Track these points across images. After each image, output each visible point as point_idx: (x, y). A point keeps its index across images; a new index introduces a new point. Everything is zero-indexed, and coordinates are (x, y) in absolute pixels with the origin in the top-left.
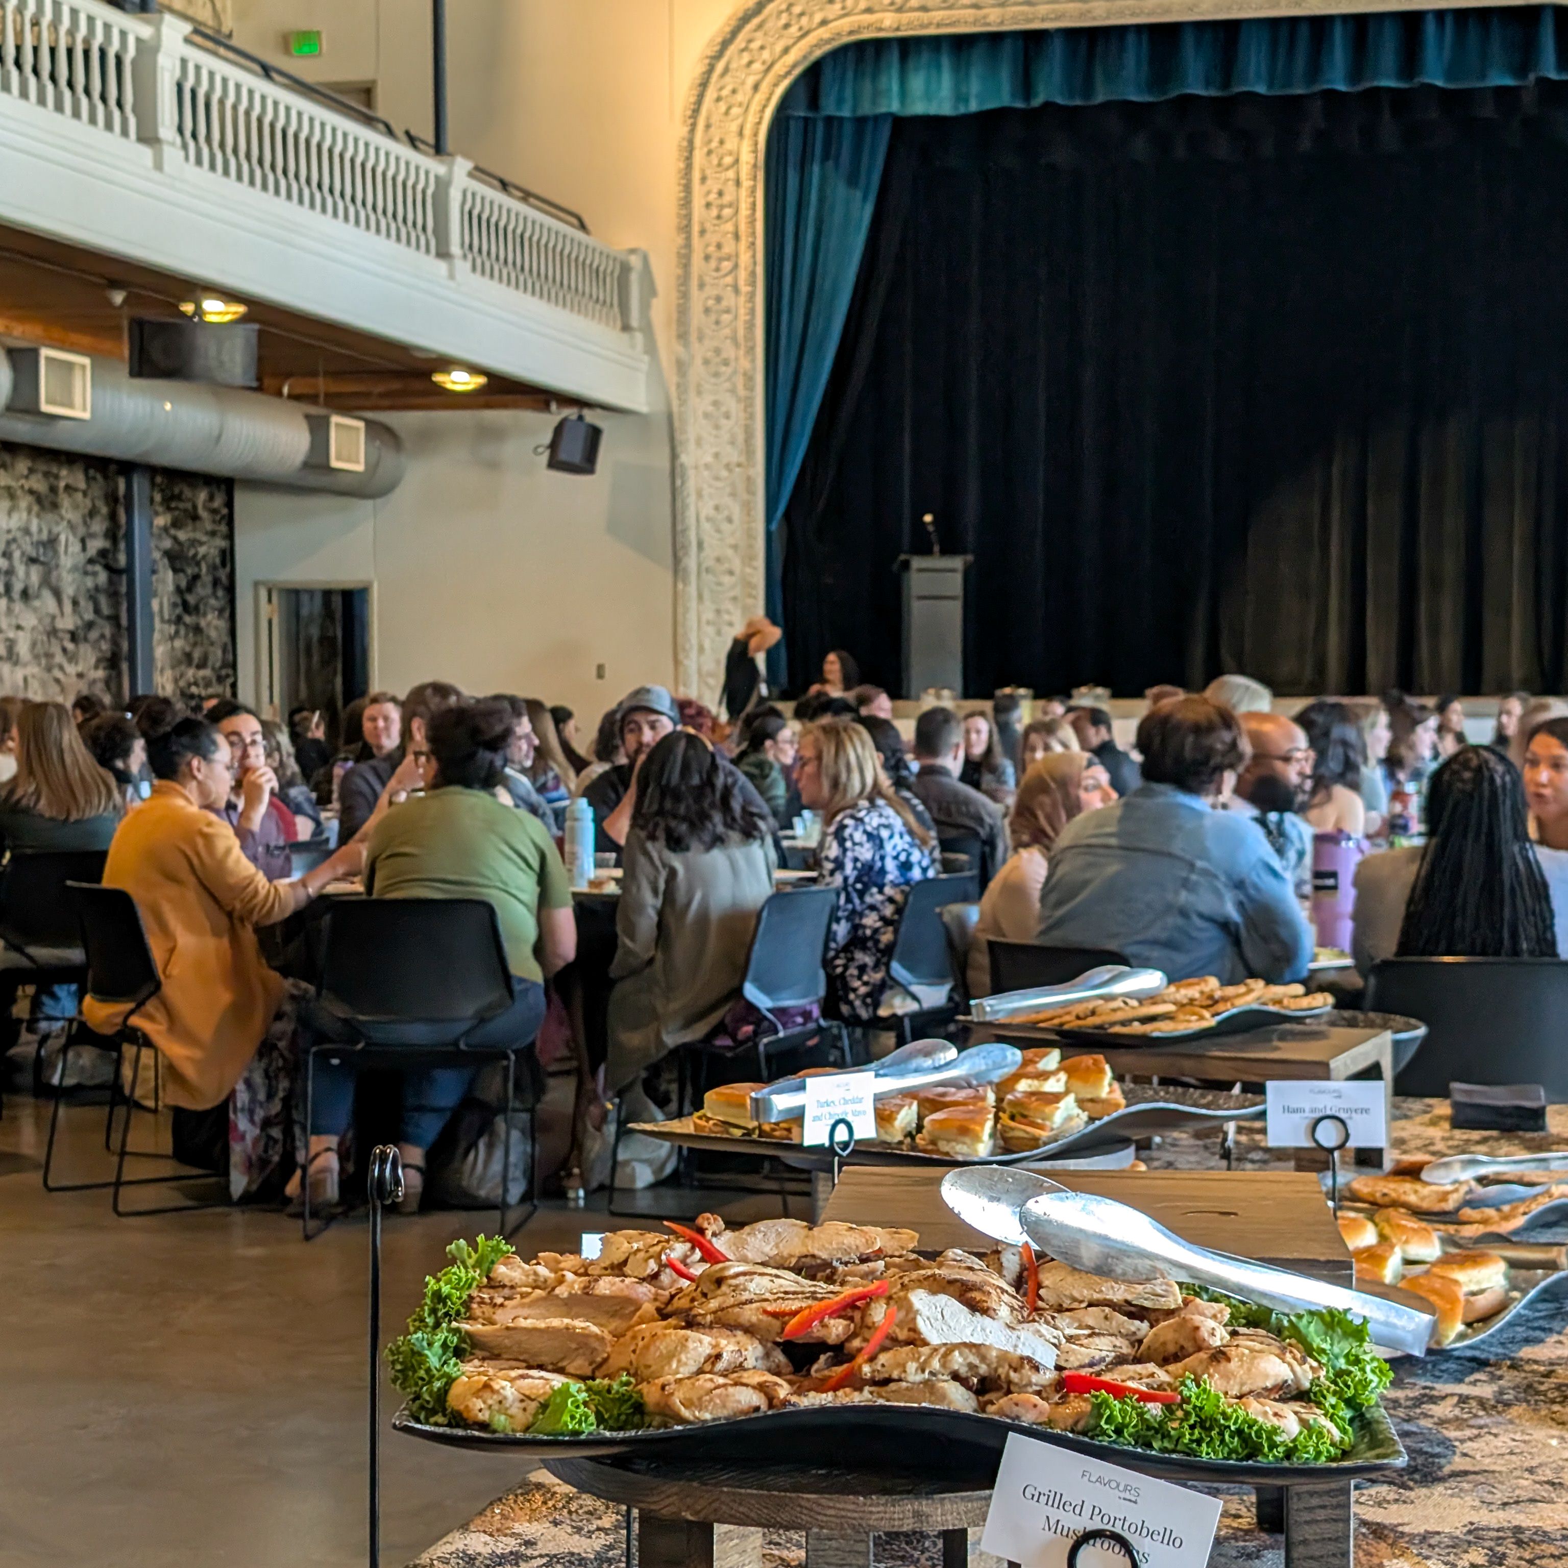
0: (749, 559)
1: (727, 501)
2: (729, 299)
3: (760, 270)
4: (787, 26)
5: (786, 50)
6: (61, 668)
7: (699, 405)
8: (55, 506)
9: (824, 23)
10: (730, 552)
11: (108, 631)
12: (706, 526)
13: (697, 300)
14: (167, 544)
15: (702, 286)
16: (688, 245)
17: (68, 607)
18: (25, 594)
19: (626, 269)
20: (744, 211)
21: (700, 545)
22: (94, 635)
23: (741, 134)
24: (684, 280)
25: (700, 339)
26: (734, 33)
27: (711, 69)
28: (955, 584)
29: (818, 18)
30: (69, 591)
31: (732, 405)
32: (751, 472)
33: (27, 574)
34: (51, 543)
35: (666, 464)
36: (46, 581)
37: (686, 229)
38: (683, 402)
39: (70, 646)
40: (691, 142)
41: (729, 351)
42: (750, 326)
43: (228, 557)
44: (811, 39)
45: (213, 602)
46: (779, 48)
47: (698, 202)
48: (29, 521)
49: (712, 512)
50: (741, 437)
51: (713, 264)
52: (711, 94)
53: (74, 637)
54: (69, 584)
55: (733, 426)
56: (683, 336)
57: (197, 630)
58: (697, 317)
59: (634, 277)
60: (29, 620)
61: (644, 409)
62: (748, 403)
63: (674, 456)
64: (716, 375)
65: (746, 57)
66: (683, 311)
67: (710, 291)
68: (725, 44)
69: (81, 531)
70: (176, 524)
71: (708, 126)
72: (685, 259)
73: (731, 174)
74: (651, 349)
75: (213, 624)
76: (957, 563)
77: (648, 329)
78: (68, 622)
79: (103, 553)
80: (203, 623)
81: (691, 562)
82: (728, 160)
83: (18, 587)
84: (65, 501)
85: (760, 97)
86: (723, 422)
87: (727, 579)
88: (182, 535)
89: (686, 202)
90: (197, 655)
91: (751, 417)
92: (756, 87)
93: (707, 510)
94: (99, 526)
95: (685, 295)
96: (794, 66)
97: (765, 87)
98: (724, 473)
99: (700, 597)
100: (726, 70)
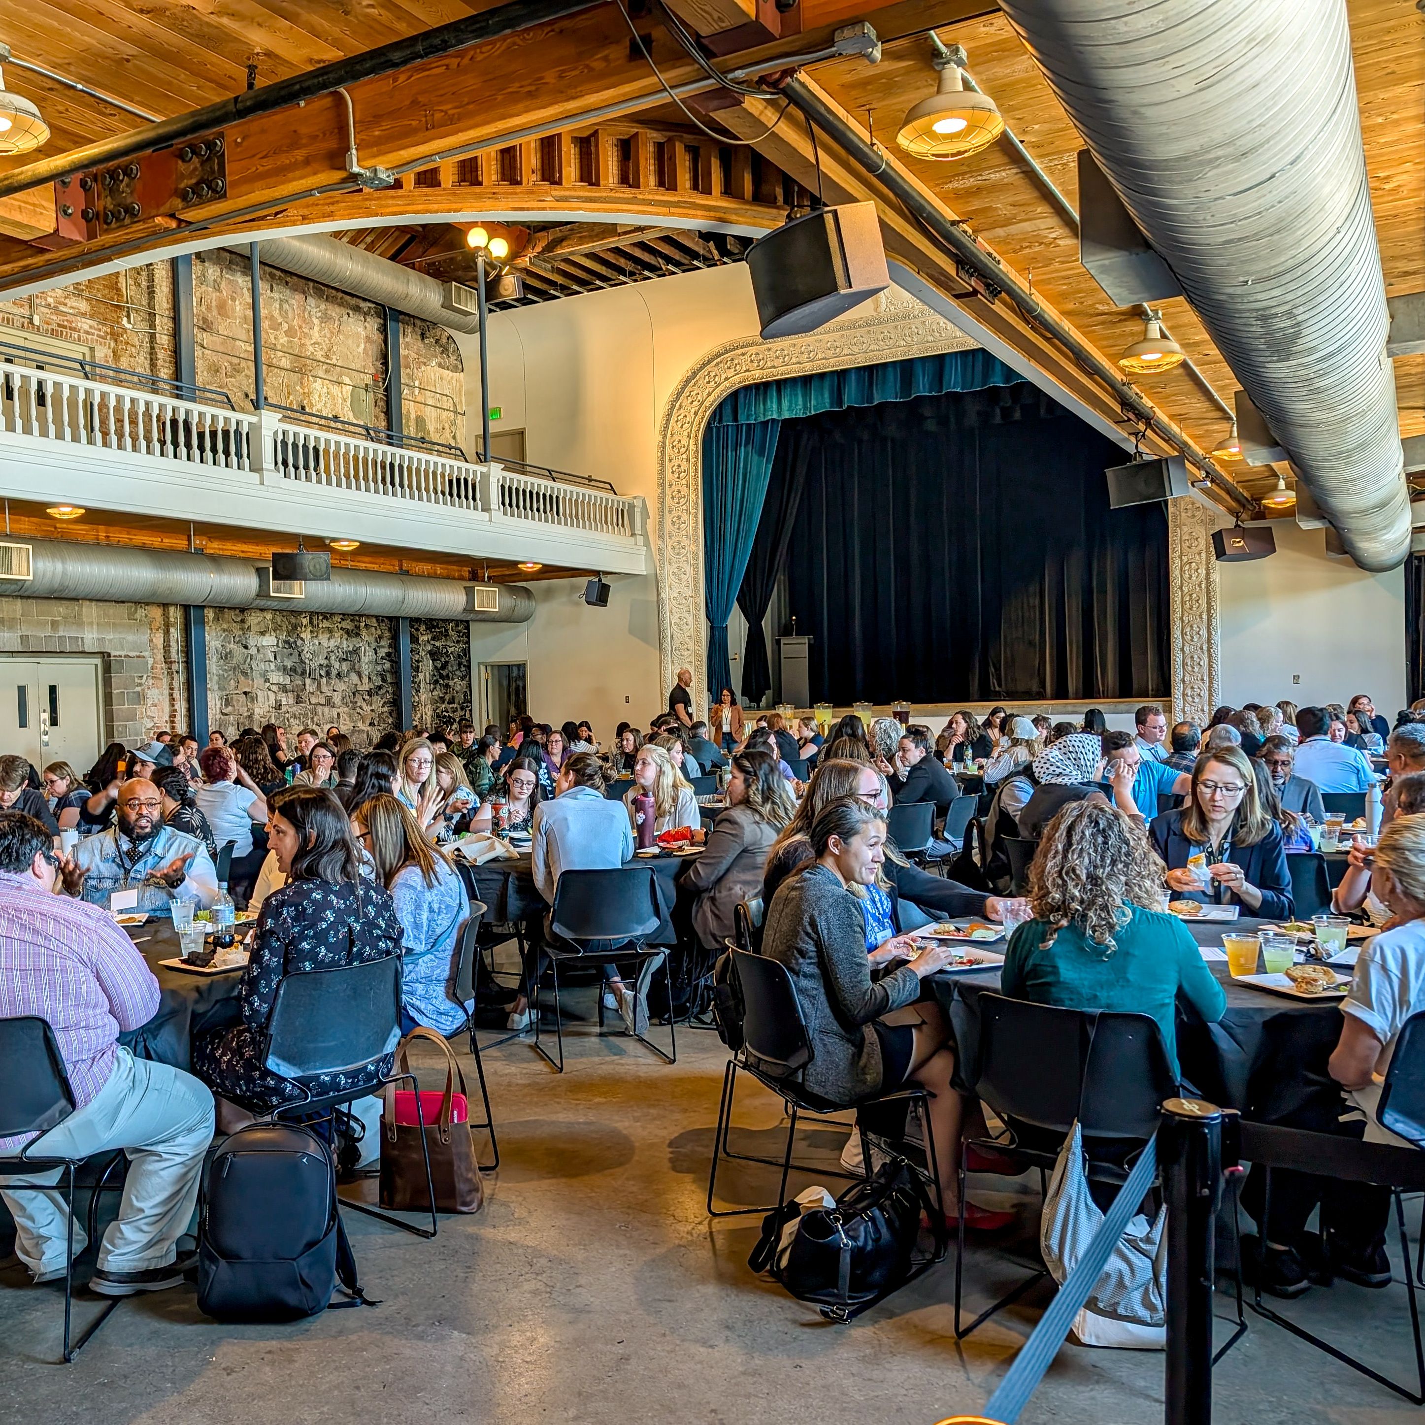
0: (698, 642)
1: (685, 614)
2: (685, 517)
3: (700, 501)
4: (709, 382)
5: (709, 394)
6: (361, 708)
7: (670, 569)
8: (358, 635)
9: (727, 379)
10: (687, 639)
11: (390, 689)
12: (675, 627)
13: (668, 518)
14: (429, 648)
15: (670, 512)
16: (663, 491)
17: (365, 680)
18: (339, 676)
19: (632, 507)
20: (692, 474)
21: (672, 636)
22: (382, 691)
23: (689, 436)
24: (661, 511)
25: (670, 537)
26: (683, 389)
27: (673, 407)
28: (804, 650)
29: (723, 377)
30: (365, 671)
31: (688, 569)
32: (697, 600)
33: (341, 667)
34: (356, 651)
35: (655, 599)
36: (353, 668)
37: (662, 485)
38: (662, 568)
39: (367, 697)
40: (664, 443)
41: (685, 542)
42: (696, 529)
43: (467, 652)
44: (721, 387)
45: (458, 673)
46: (705, 394)
47: (668, 471)
48: (341, 643)
49: (677, 621)
50: (692, 584)
51: (676, 501)
52: (674, 419)
53: (370, 693)
54: (366, 669)
55: (689, 577)
56: (661, 537)
57: (447, 686)
58: (668, 527)
59: (638, 511)
60: (341, 686)
61: (645, 573)
62: (695, 567)
63: (659, 595)
64: (678, 554)
65: (690, 399)
66: (661, 524)
67: (674, 513)
68: (679, 394)
69: (374, 645)
70: (433, 639)
71: (672, 435)
72: (662, 500)
73: (684, 456)
74: (647, 544)
75: (458, 684)
76: (805, 640)
77: (645, 535)
78: (366, 686)
79: (388, 654)
80: (451, 683)
81: (667, 645)
82: (683, 450)
83: (334, 673)
84: (364, 633)
85: (699, 417)
86: (683, 576)
87: (686, 653)
88: (437, 644)
89: (662, 471)
90: (447, 697)
91: (697, 573)
92: (696, 413)
93: (675, 619)
94: (385, 642)
95: (662, 517)
96: (714, 401)
97: (700, 413)
98: (684, 601)
99: (672, 662)
100: (681, 406)
